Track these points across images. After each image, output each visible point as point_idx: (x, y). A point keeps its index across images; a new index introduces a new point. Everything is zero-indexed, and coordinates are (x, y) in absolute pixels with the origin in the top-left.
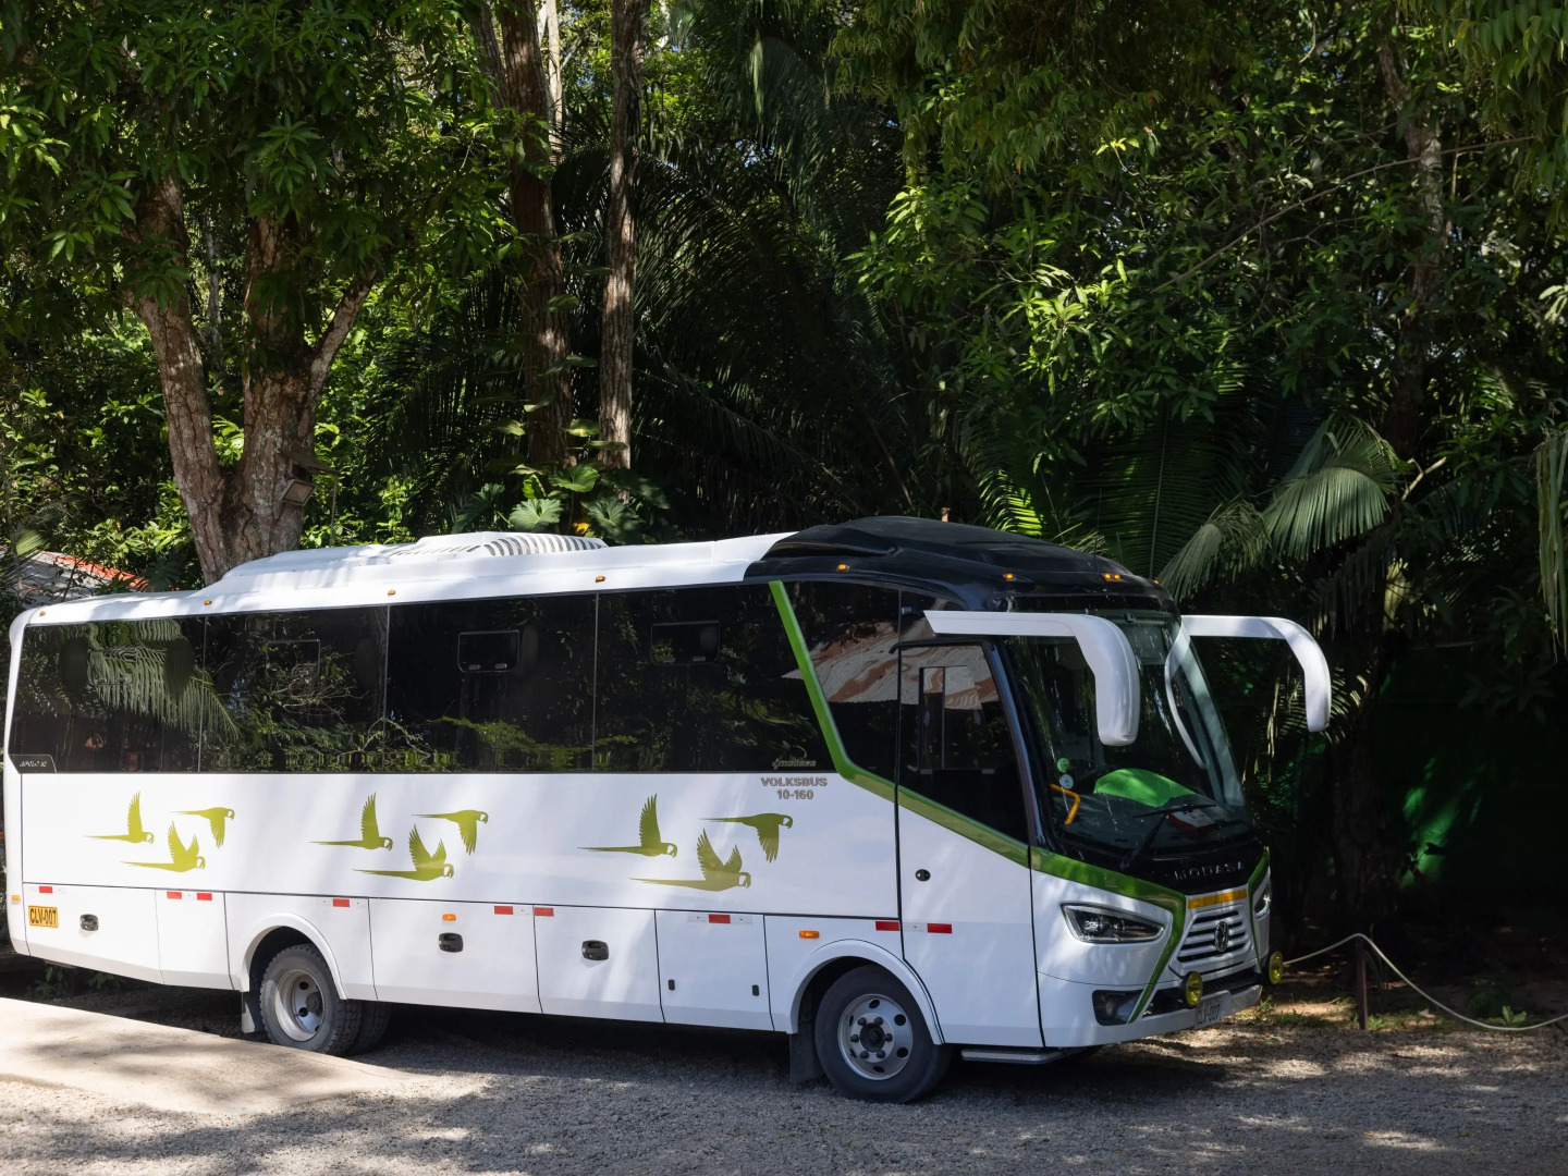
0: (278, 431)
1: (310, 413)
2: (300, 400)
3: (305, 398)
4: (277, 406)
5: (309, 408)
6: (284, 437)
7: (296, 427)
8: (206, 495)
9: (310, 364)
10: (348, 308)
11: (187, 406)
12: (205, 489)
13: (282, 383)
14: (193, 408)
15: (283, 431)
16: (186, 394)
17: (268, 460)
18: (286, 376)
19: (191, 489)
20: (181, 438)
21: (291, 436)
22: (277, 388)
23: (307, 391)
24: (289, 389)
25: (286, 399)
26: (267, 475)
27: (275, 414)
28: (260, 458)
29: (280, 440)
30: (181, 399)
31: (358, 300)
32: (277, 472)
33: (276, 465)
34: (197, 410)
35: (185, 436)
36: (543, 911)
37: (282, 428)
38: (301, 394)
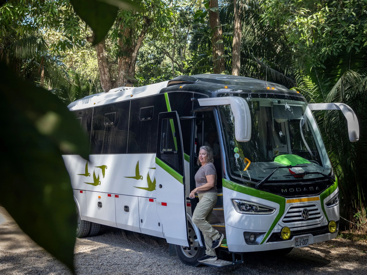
0: (124, 71)
1: (132, 66)
2: (129, 63)
3: (131, 63)
4: (124, 65)
5: (132, 65)
6: (125, 73)
7: (129, 70)
8: (107, 88)
9: (132, 54)
10: (140, 39)
11: (103, 66)
12: (107, 86)
13: (125, 59)
14: (104, 66)
15: (125, 71)
16: (103, 63)
17: (122, 78)
18: (126, 58)
19: (104, 86)
20: (101, 74)
21: (127, 72)
22: (124, 61)
23: (131, 61)
24: (127, 61)
25: (126, 63)
26: (121, 82)
27: (123, 67)
28: (120, 78)
29: (124, 73)
30: (101, 64)
31: (142, 37)
32: (123, 81)
33: (123, 80)
34: (105, 67)
35: (102, 73)
36: (117, 196)
37: (125, 70)
38: (130, 62)
